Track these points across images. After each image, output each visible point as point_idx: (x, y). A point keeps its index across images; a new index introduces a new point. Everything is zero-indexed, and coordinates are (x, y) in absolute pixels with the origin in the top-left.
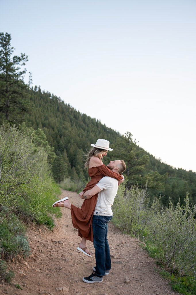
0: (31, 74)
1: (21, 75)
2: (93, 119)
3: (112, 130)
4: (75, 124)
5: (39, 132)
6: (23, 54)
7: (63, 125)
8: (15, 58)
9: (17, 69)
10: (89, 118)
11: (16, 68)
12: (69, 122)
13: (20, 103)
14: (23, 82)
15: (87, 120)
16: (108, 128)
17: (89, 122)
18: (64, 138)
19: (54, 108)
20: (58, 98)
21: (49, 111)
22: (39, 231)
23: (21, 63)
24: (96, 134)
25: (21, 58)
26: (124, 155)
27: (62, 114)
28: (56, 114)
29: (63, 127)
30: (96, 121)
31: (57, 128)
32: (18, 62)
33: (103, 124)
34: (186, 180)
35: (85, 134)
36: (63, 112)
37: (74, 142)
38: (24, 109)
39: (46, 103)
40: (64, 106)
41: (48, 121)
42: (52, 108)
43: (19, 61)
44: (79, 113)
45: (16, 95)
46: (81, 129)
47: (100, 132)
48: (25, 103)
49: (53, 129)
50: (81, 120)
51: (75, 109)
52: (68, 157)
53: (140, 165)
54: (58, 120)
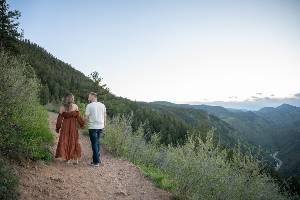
0: (23, 31)
1: (15, 27)
2: (66, 63)
3: (78, 71)
4: (53, 67)
5: (29, 68)
6: (17, 11)
7: (45, 67)
8: (10, 13)
9: (12, 22)
10: (63, 63)
11: (10, 21)
12: (49, 65)
13: (14, 47)
14: (16, 31)
15: (62, 64)
16: (76, 70)
17: (63, 66)
18: (46, 75)
19: (39, 55)
20: (42, 49)
21: (36, 57)
22: (35, 169)
23: (15, 17)
24: (67, 73)
25: (15, 13)
26: (92, 87)
27: (45, 59)
28: (40, 59)
29: (46, 68)
30: (68, 65)
31: (41, 68)
32: (12, 17)
33: (73, 67)
34: (124, 104)
35: (60, 73)
36: (45, 58)
37: (53, 78)
38: (17, 52)
39: (33, 51)
40: (46, 54)
41: (34, 63)
42: (38, 55)
43: (14, 16)
44: (57, 59)
45: (10, 41)
46: (58, 70)
47: (70, 73)
48: (18, 47)
49: (38, 69)
50: (58, 64)
51: (54, 57)
52: (48, 88)
53: (103, 94)
54: (42, 63)
